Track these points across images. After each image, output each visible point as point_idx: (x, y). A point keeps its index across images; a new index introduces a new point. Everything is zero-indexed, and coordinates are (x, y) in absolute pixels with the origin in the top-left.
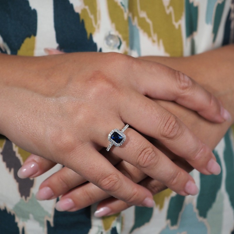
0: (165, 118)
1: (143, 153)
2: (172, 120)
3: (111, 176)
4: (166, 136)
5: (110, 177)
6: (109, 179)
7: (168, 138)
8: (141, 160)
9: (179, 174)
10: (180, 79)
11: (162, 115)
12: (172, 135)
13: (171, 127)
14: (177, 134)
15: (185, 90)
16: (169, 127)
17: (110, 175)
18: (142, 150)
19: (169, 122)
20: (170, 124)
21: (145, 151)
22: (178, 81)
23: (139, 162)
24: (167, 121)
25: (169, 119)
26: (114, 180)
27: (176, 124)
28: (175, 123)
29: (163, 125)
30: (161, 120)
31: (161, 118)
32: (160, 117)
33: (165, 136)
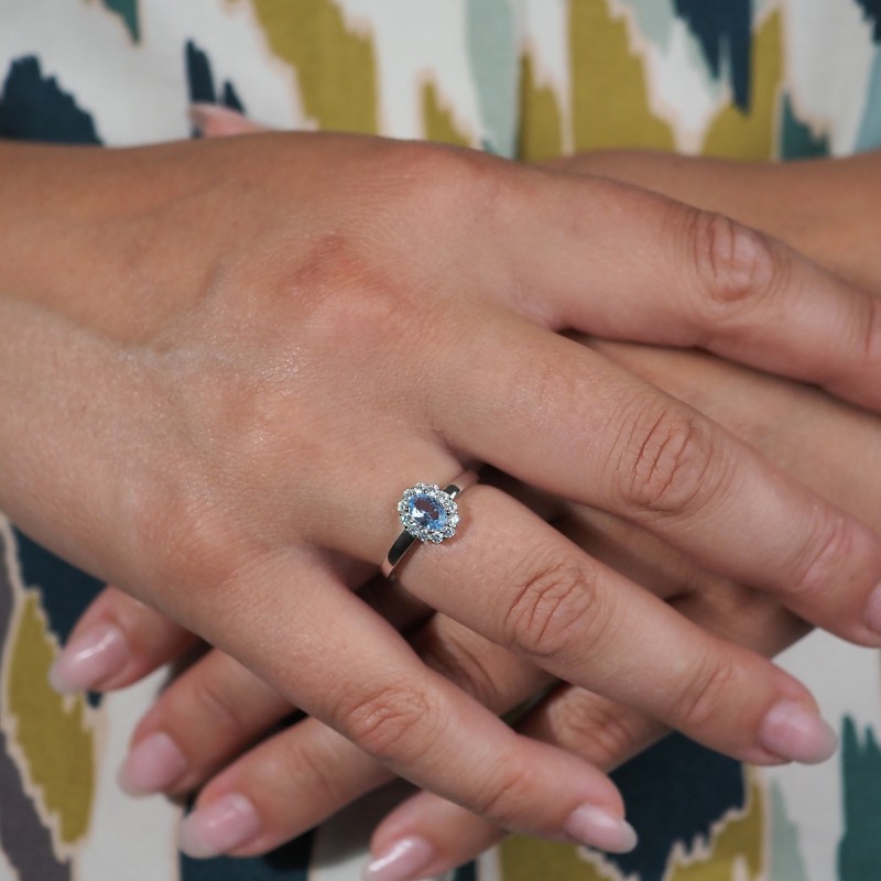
0: (635, 423)
1: (531, 594)
2: (670, 431)
3: (384, 694)
4: (648, 502)
5: (383, 698)
6: (379, 707)
7: (656, 509)
8: (523, 624)
9: (722, 675)
10: (712, 256)
11: (623, 411)
12: (675, 496)
13: (666, 462)
14: (697, 492)
15: (738, 304)
16: (658, 464)
17: (382, 692)
18: (526, 579)
19: (658, 438)
20: (662, 448)
21: (537, 585)
22: (705, 264)
23: (514, 633)
24: (648, 438)
25: (657, 428)
26: (396, 715)
27: (689, 447)
28: (685, 444)
29: (631, 457)
30: (616, 434)
31: (619, 426)
32: (610, 420)
33: (645, 504)
